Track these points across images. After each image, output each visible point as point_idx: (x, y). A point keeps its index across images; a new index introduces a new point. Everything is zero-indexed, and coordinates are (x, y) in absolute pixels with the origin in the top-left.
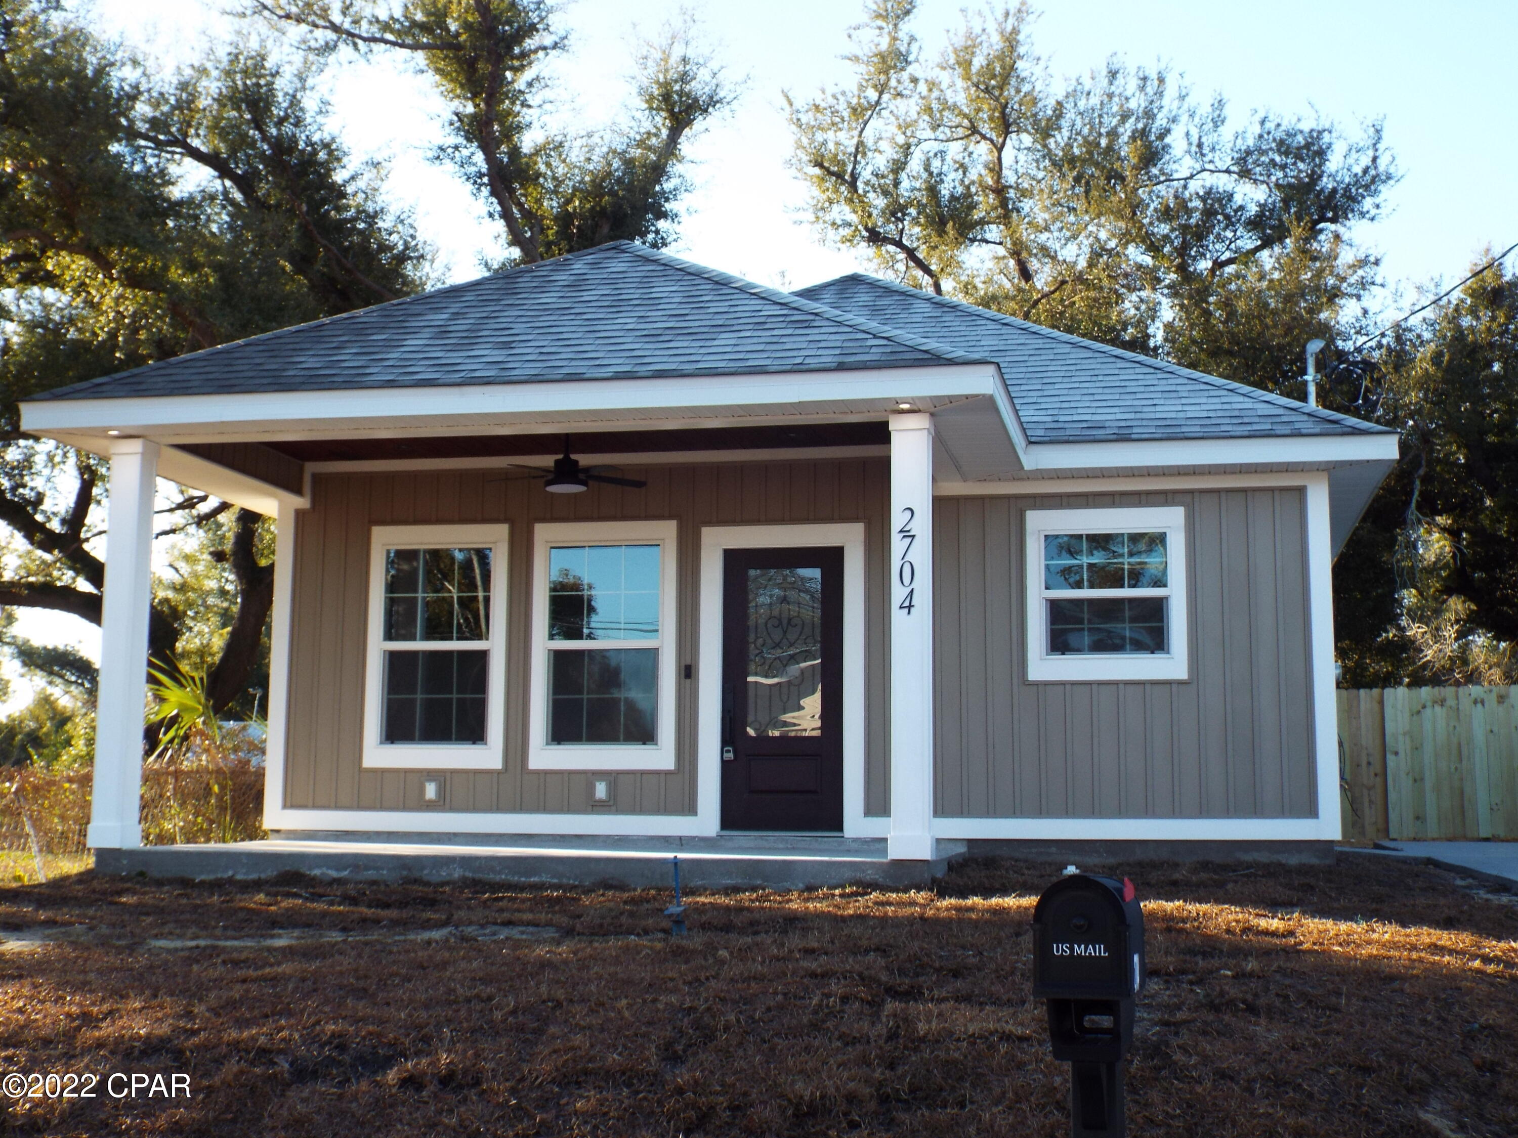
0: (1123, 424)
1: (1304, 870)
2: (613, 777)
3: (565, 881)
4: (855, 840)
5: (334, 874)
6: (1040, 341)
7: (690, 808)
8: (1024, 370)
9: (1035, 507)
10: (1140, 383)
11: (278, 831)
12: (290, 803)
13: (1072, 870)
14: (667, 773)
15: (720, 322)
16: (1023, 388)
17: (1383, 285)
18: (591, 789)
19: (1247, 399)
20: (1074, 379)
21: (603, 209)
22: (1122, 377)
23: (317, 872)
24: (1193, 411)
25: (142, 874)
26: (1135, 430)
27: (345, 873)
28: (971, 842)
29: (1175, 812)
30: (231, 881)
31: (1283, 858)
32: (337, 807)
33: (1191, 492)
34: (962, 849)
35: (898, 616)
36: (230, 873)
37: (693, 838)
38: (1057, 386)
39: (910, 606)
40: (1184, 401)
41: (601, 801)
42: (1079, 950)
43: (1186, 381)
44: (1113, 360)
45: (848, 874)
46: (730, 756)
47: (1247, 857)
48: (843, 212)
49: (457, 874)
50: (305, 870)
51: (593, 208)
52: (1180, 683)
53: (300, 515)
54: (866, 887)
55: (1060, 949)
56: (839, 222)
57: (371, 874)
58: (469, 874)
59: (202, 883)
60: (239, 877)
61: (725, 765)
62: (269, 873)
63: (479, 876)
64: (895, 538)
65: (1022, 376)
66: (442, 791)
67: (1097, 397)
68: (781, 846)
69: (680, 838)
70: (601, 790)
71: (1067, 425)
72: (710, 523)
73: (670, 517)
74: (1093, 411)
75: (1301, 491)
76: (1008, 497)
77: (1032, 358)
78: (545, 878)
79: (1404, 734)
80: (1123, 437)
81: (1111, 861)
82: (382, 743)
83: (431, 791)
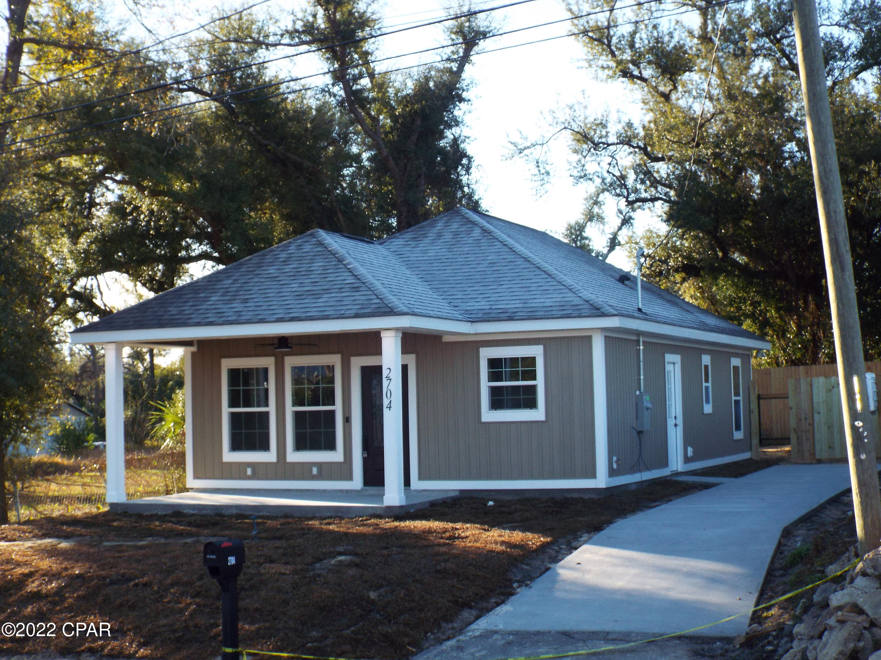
0: (516, 310)
2: (320, 465)
4: (415, 491)
7: (350, 477)
8: (496, 276)
9: (483, 346)
11: (192, 489)
12: (197, 476)
13: (491, 503)
14: (340, 463)
15: (327, 287)
16: (489, 287)
18: (310, 470)
20: (512, 282)
24: (548, 303)
25: (125, 512)
27: (196, 512)
28: (461, 491)
30: (156, 515)
31: (582, 496)
33: (546, 339)
34: (457, 494)
35: (386, 411)
37: (352, 490)
38: (503, 286)
39: (390, 407)
41: (314, 475)
42: (211, 557)
49: (234, 511)
50: (181, 510)
52: (542, 422)
53: (193, 354)
54: (375, 516)
55: (208, 556)
57: (204, 512)
58: (239, 512)
59: (146, 516)
60: (159, 513)
61: (364, 460)
64: (384, 380)
65: (492, 280)
66: (253, 471)
67: (515, 294)
69: (347, 490)
70: (315, 471)
71: (494, 311)
72: (354, 355)
73: (338, 353)
74: (508, 302)
75: (589, 338)
76: (472, 342)
79: (823, 402)
81: (516, 498)
82: (230, 451)
83: (249, 471)
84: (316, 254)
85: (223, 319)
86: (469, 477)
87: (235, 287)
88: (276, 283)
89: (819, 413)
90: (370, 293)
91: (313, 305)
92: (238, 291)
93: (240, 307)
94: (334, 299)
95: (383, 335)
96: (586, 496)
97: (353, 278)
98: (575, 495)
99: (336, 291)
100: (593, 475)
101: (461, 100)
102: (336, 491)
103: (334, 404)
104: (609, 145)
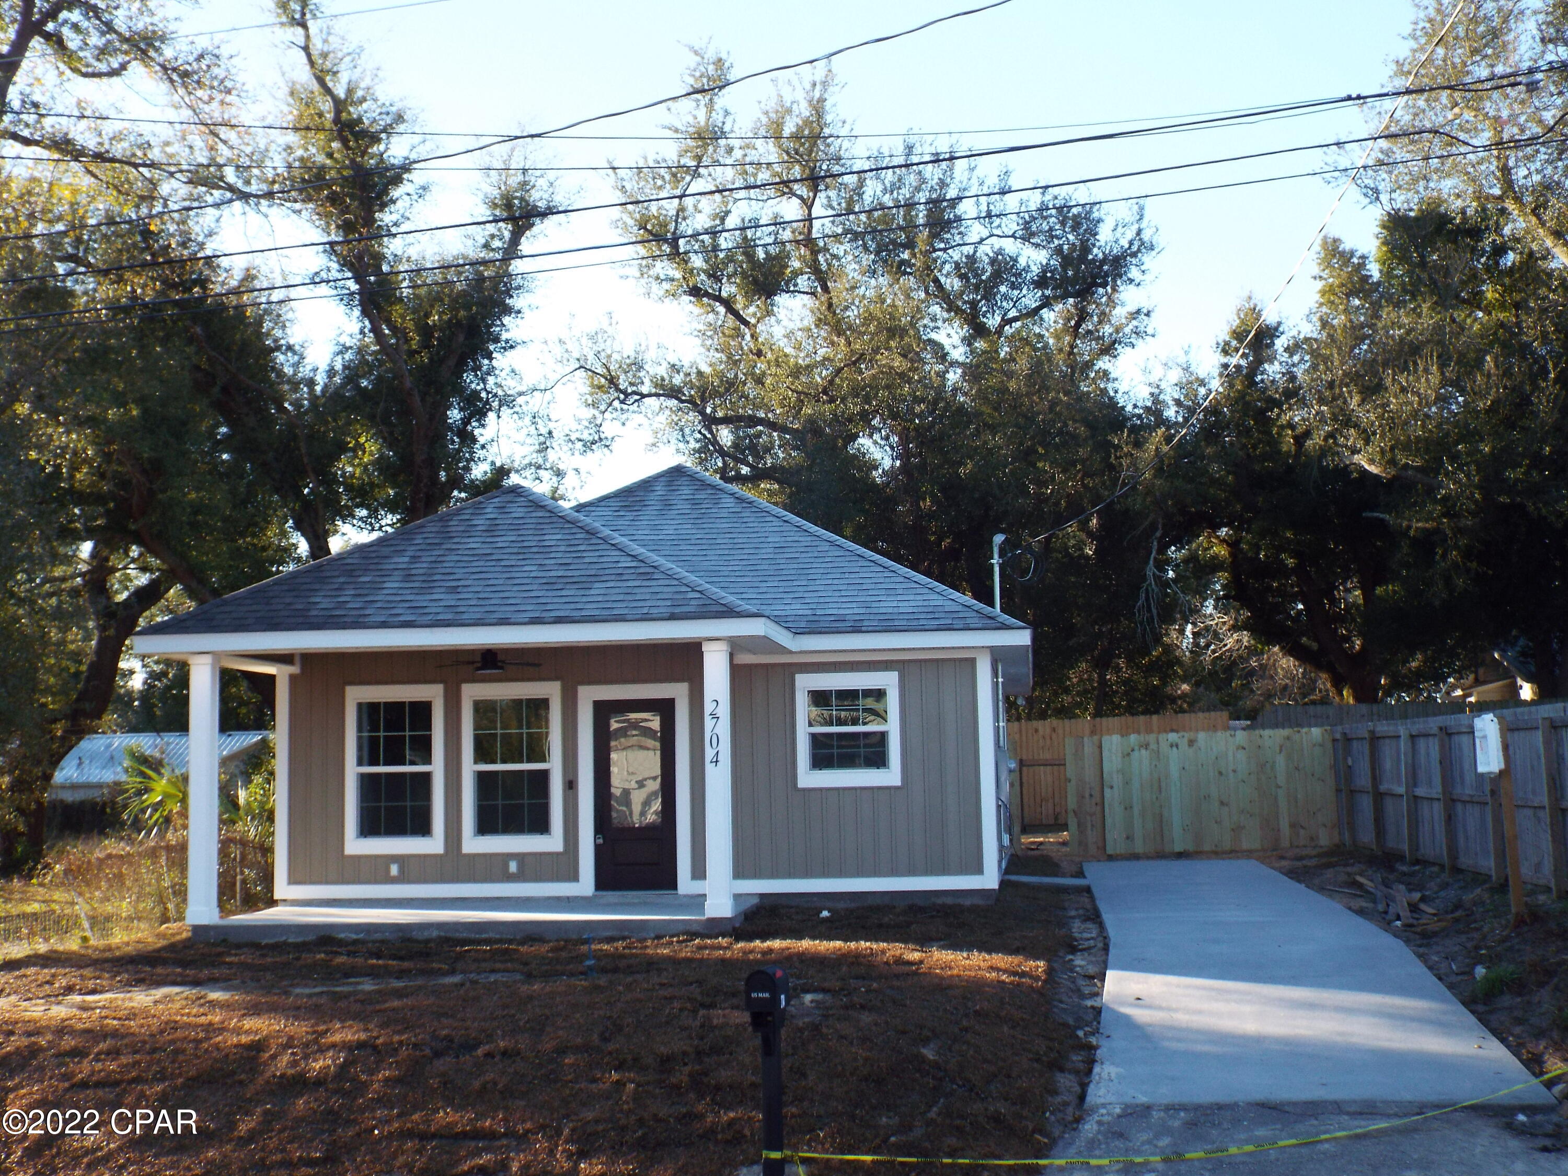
0: (857, 618)
1: (973, 909)
2: (521, 858)
3: (504, 936)
4: (685, 896)
5: (354, 936)
6: (809, 539)
7: (574, 876)
8: (796, 566)
9: (801, 672)
10: (874, 581)
11: (285, 900)
12: (293, 880)
13: (825, 914)
14: (558, 854)
15: (593, 572)
16: (795, 583)
17: (1153, 336)
18: (506, 866)
19: (940, 597)
20: (829, 576)
21: (459, 323)
22: (861, 575)
23: (342, 936)
24: (905, 607)
25: (224, 941)
26: (866, 623)
27: (361, 936)
28: (762, 896)
29: (894, 872)
30: (285, 943)
31: (960, 901)
32: (327, 882)
33: (903, 662)
34: (756, 901)
35: (709, 768)
36: (284, 938)
37: (576, 897)
38: (818, 582)
39: (717, 761)
40: (899, 598)
41: (513, 874)
42: (760, 995)
43: (902, 580)
44: (856, 558)
45: (681, 928)
46: (600, 841)
47: (939, 901)
48: (664, 268)
49: (435, 934)
50: (335, 935)
51: (450, 320)
52: (896, 788)
53: (293, 678)
54: (693, 935)
55: (754, 995)
56: (662, 277)
57: (378, 936)
58: (442, 934)
59: (267, 945)
60: (290, 940)
61: (598, 848)
62: (311, 937)
63: (449, 935)
64: (707, 718)
65: (793, 572)
66: (401, 870)
67: (843, 593)
68: (636, 901)
69: (568, 898)
70: (513, 867)
71: (822, 618)
72: (583, 683)
73: (556, 679)
74: (839, 605)
75: (972, 662)
76: (783, 665)
77: (803, 555)
78: (492, 935)
79: (1118, 772)
80: (856, 629)
81: (853, 905)
82: (358, 837)
83: (394, 870)
84: (541, 521)
85: (430, 617)
86: (774, 874)
87: (421, 568)
88: (493, 563)
89: (1112, 787)
90: (676, 582)
91: (584, 599)
92: (430, 575)
93: (450, 599)
94: (617, 591)
95: (706, 647)
96: (968, 902)
97: (629, 559)
98: (949, 901)
99: (613, 577)
100: (978, 869)
101: (508, 310)
102: (549, 898)
103: (547, 760)
104: (643, 396)
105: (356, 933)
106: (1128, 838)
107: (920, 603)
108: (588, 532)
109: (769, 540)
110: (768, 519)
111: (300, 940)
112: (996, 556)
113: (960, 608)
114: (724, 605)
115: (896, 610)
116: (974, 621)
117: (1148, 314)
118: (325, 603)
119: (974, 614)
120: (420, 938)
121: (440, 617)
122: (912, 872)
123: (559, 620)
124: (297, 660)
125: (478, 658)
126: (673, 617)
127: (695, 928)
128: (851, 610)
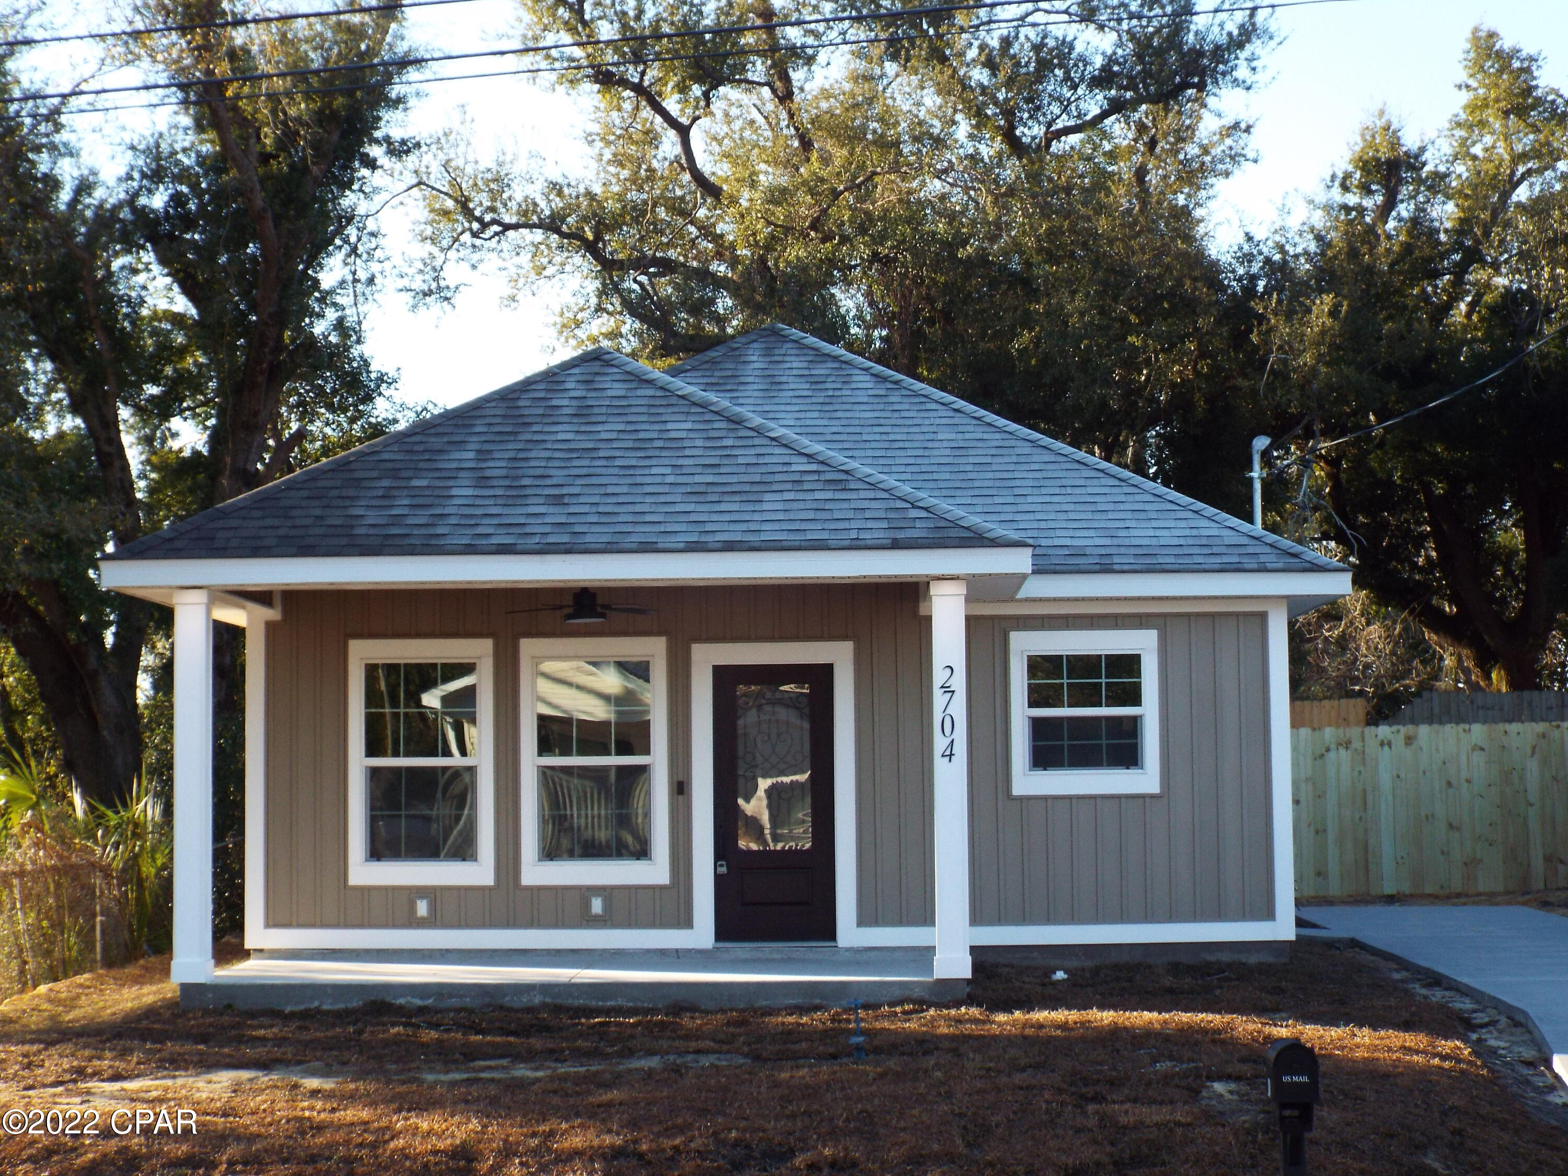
0: (1103, 551)
1: (1264, 969)
3: (639, 1004)
4: (848, 950)
5: (418, 1002)
6: (998, 436)
7: (685, 920)
8: (990, 475)
9: (1018, 628)
10: (1110, 499)
11: (261, 951)
12: (272, 922)
13: (1060, 975)
14: (662, 888)
15: (757, 478)
16: (997, 500)
18: (587, 905)
19: (1213, 524)
20: (1044, 491)
22: (1090, 490)
23: (401, 1001)
24: (1167, 538)
25: (229, 1006)
26: (1116, 560)
29: (1148, 917)
30: (318, 1011)
31: (1243, 958)
32: (323, 925)
33: (1164, 616)
35: (940, 764)
36: (316, 1004)
37: (690, 950)
38: (1030, 499)
39: (951, 755)
40: (1155, 524)
41: (597, 916)
42: (1295, 1079)
43: (1151, 498)
44: (1077, 466)
45: (897, 993)
46: (723, 870)
47: (1211, 958)
49: (537, 1000)
50: (389, 999)
52: (1153, 796)
53: (270, 626)
54: (922, 1004)
57: (454, 1002)
58: (548, 1000)
60: (325, 1007)
61: (718, 878)
62: (355, 1004)
63: (559, 1001)
64: (937, 693)
65: (990, 483)
66: (433, 908)
67: (1072, 516)
68: (776, 956)
69: (677, 951)
70: (597, 906)
71: (1050, 552)
72: (699, 640)
73: (659, 634)
74: (1071, 533)
75: (1263, 617)
76: (992, 618)
77: (996, 460)
78: (620, 1002)
79: (1307, 780)
80: (1106, 569)
82: (367, 860)
83: (422, 908)
84: (652, 402)
85: (537, 539)
87: (497, 467)
88: (603, 463)
90: (886, 495)
91: (756, 517)
92: (517, 478)
93: (557, 515)
94: (801, 505)
95: (936, 589)
96: (1253, 959)
97: (804, 460)
98: (1225, 957)
99: (787, 486)
100: (1269, 913)
102: (648, 951)
103: (647, 751)
104: (507, 227)
105: (422, 998)
106: (1319, 874)
107: (1187, 532)
108: (729, 420)
109: (940, 436)
110: (929, 406)
111: (341, 1006)
112: (1257, 466)
113: (1245, 540)
114: (967, 528)
115: (1154, 542)
116: (1271, 559)
117: (1248, 130)
118: (373, 517)
119: (1267, 549)
120: (516, 1005)
121: (551, 539)
122: (1172, 916)
123: (730, 547)
124: (278, 601)
125: (569, 600)
126: (896, 545)
127: (917, 993)
128: (1089, 540)
